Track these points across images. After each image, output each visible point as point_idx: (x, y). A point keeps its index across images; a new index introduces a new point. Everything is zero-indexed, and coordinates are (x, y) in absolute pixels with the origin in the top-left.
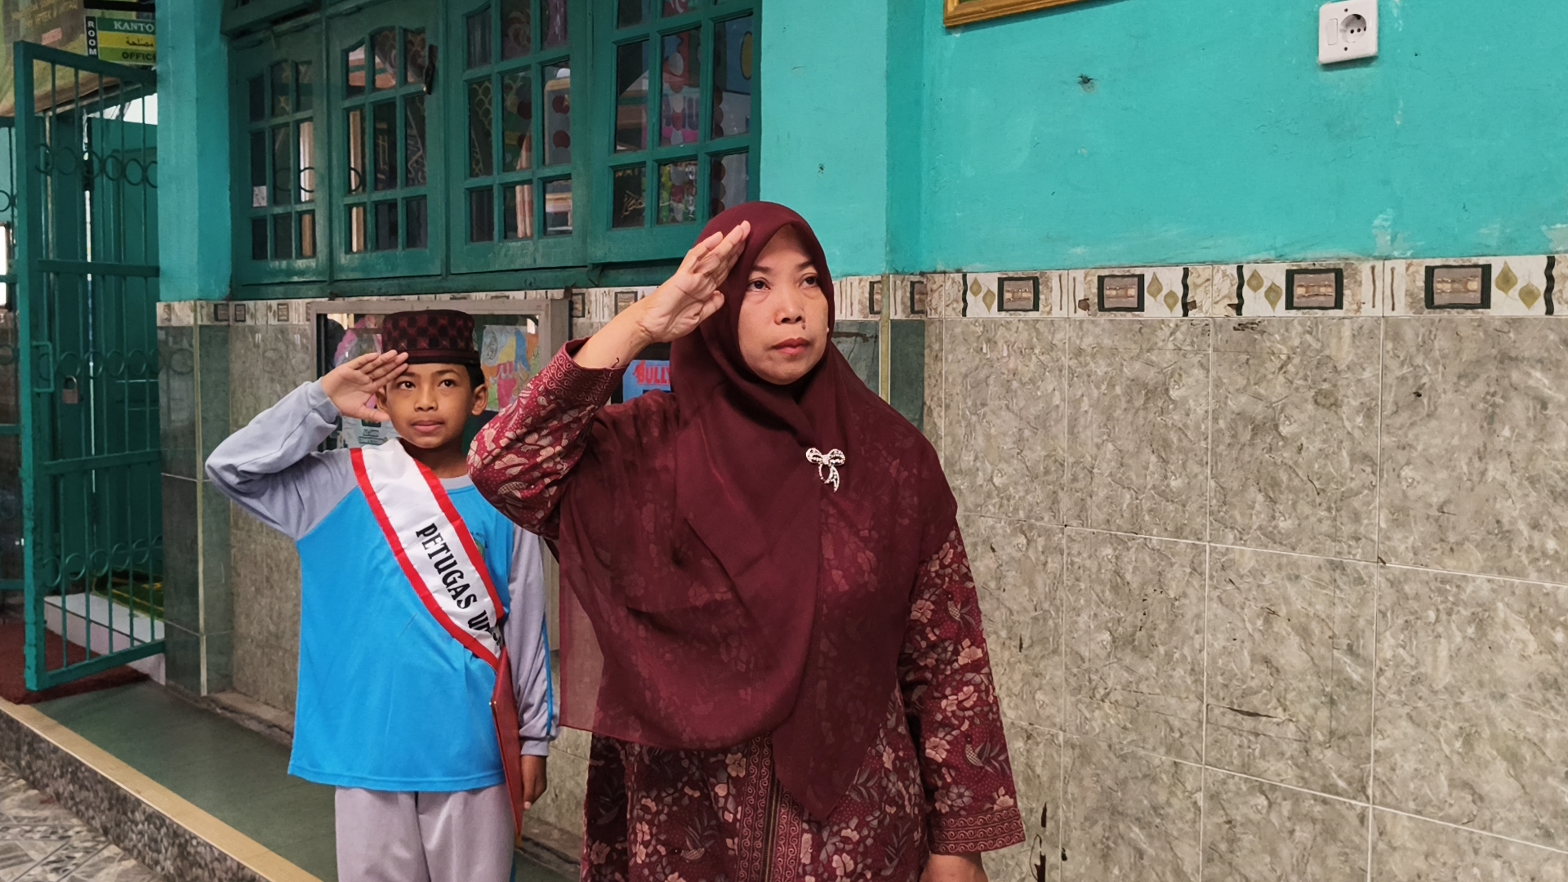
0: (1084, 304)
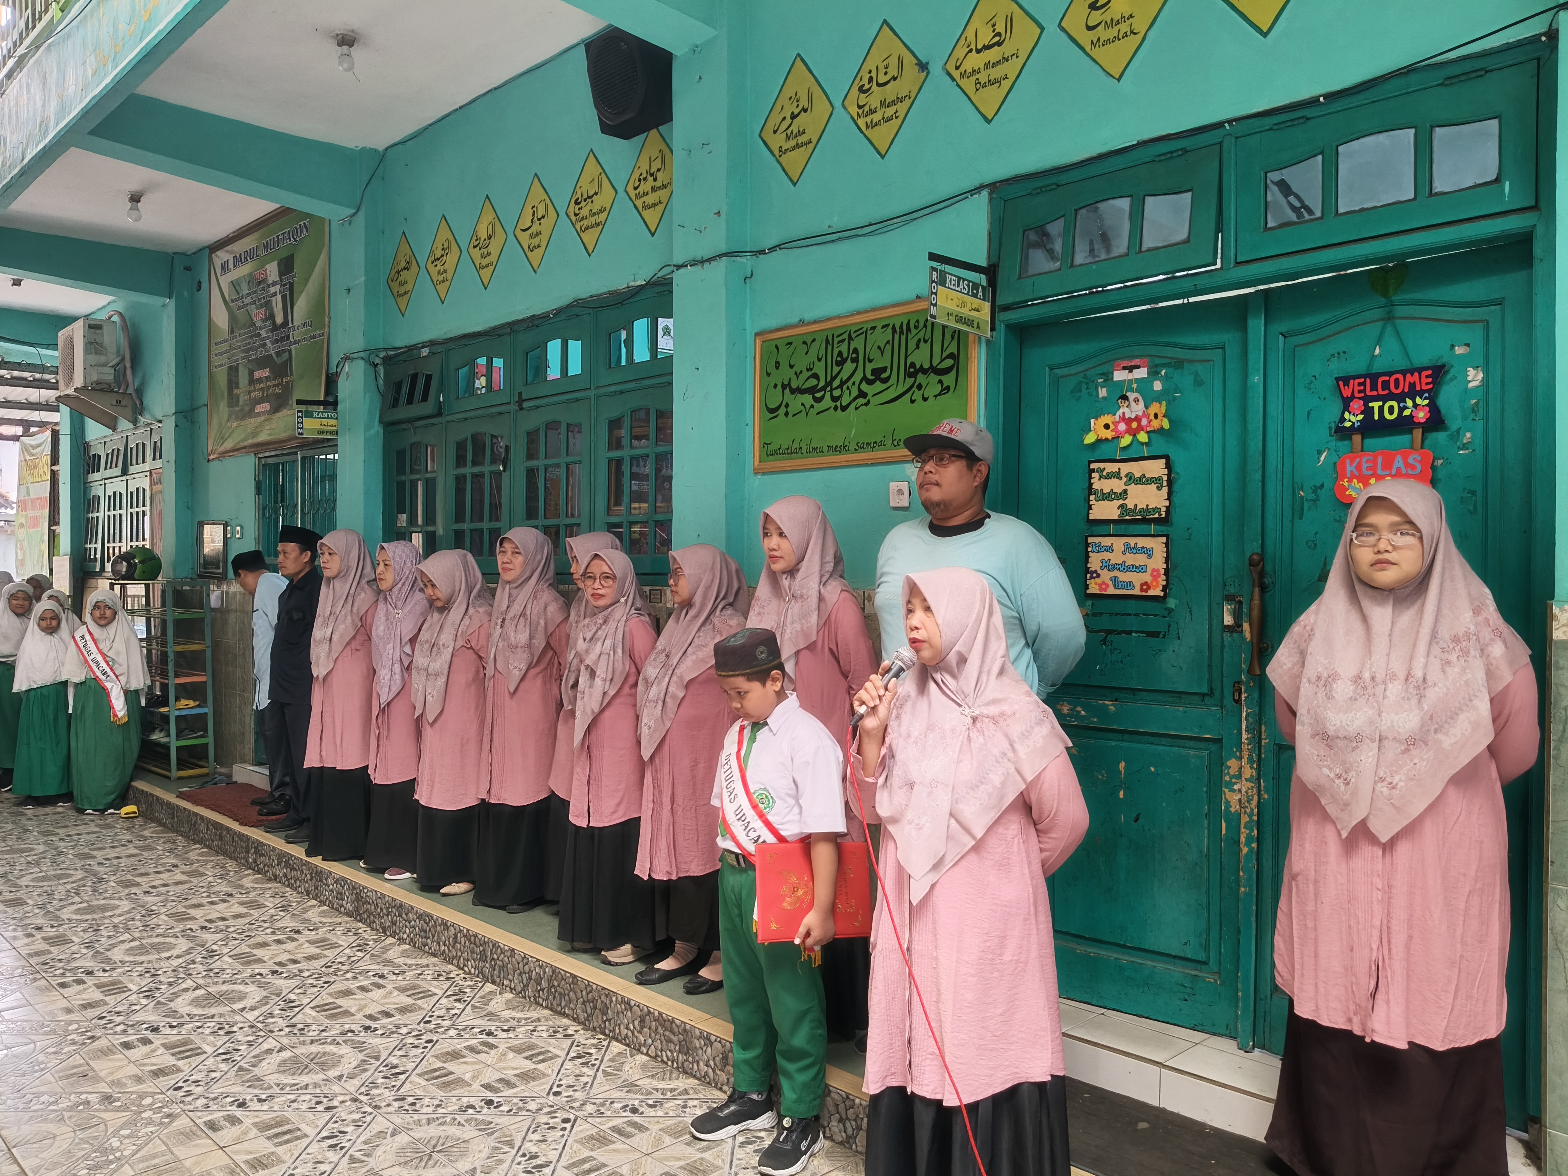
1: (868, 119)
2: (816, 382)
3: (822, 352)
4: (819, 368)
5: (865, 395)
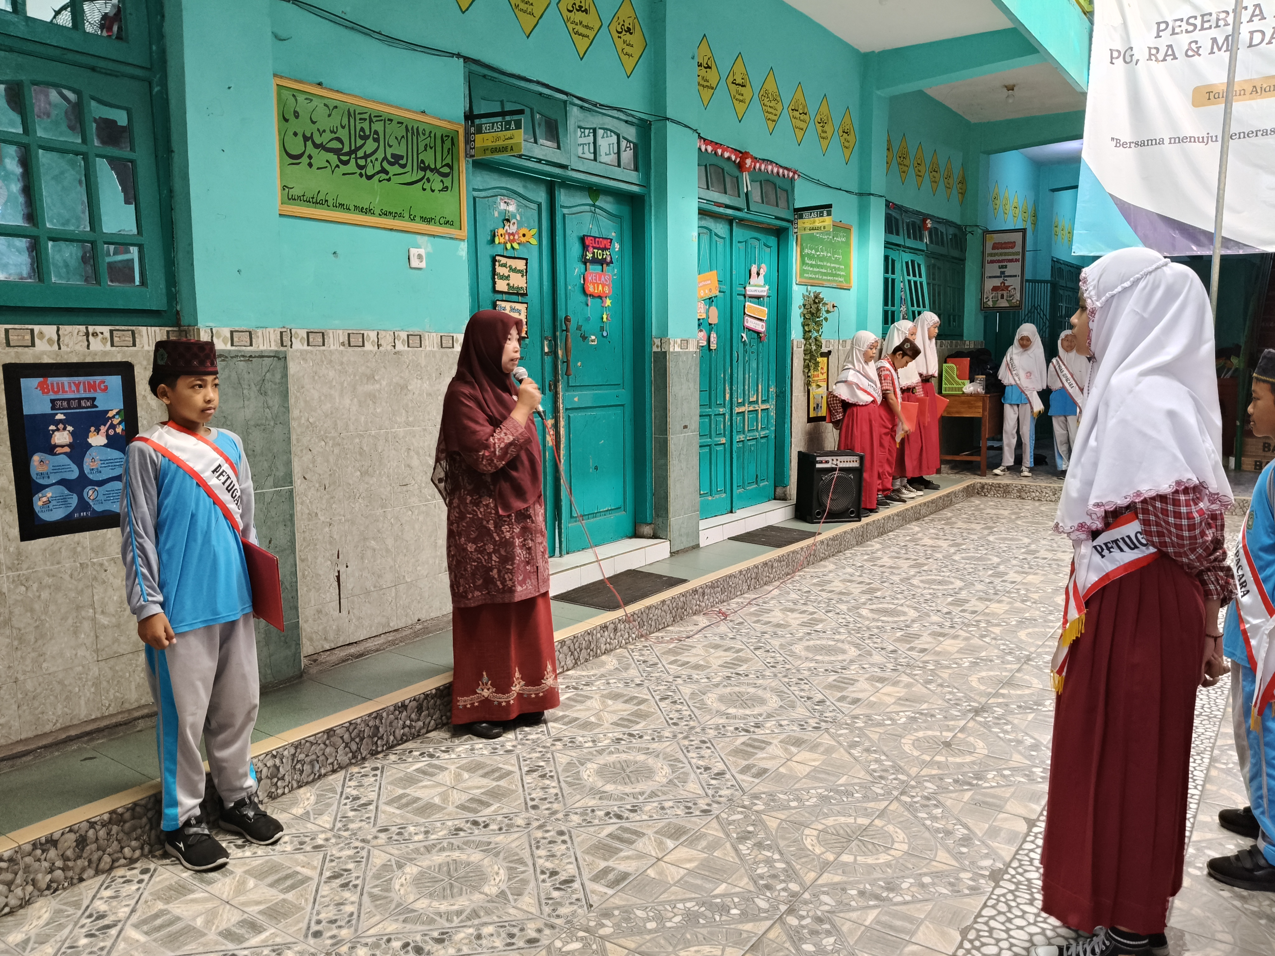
0: (343, 344)
2: (340, 146)
3: (345, 121)
4: (343, 134)
5: (387, 173)
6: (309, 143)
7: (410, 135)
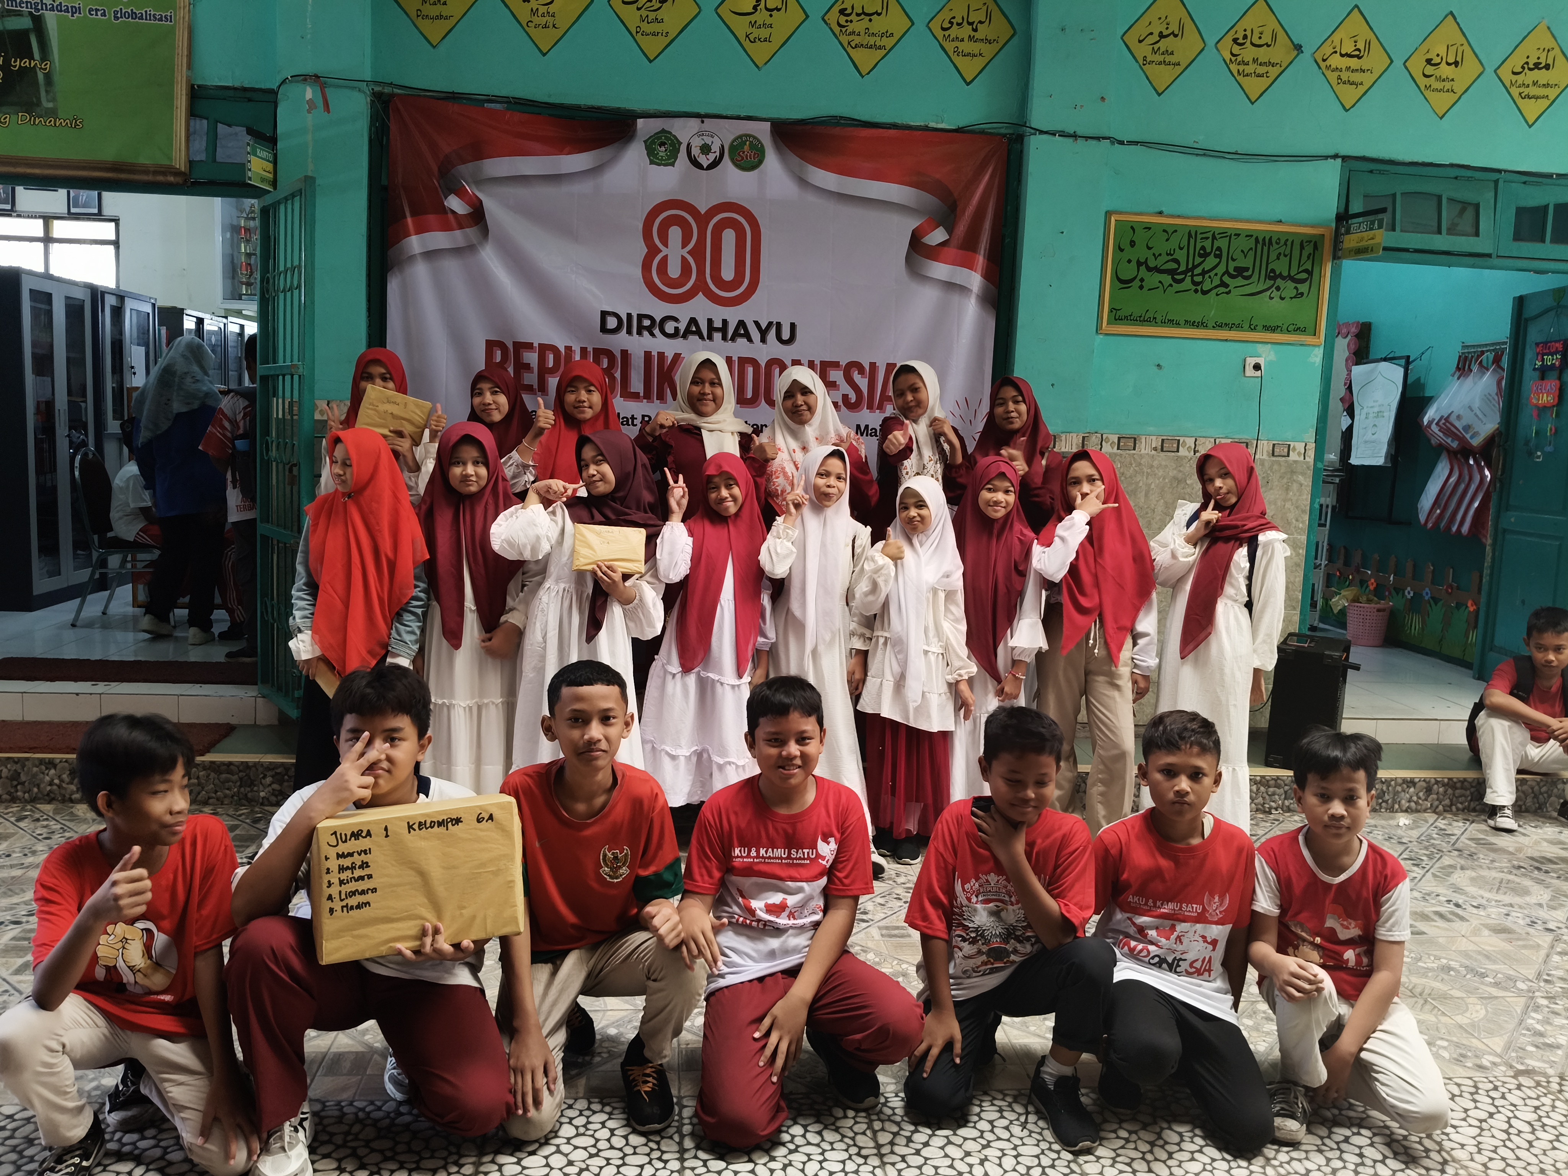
0: (1155, 449)
1: (1241, 68)
2: (1175, 266)
3: (1184, 243)
4: (1181, 255)
5: (1227, 286)
6: (1143, 268)
7: (1259, 247)
